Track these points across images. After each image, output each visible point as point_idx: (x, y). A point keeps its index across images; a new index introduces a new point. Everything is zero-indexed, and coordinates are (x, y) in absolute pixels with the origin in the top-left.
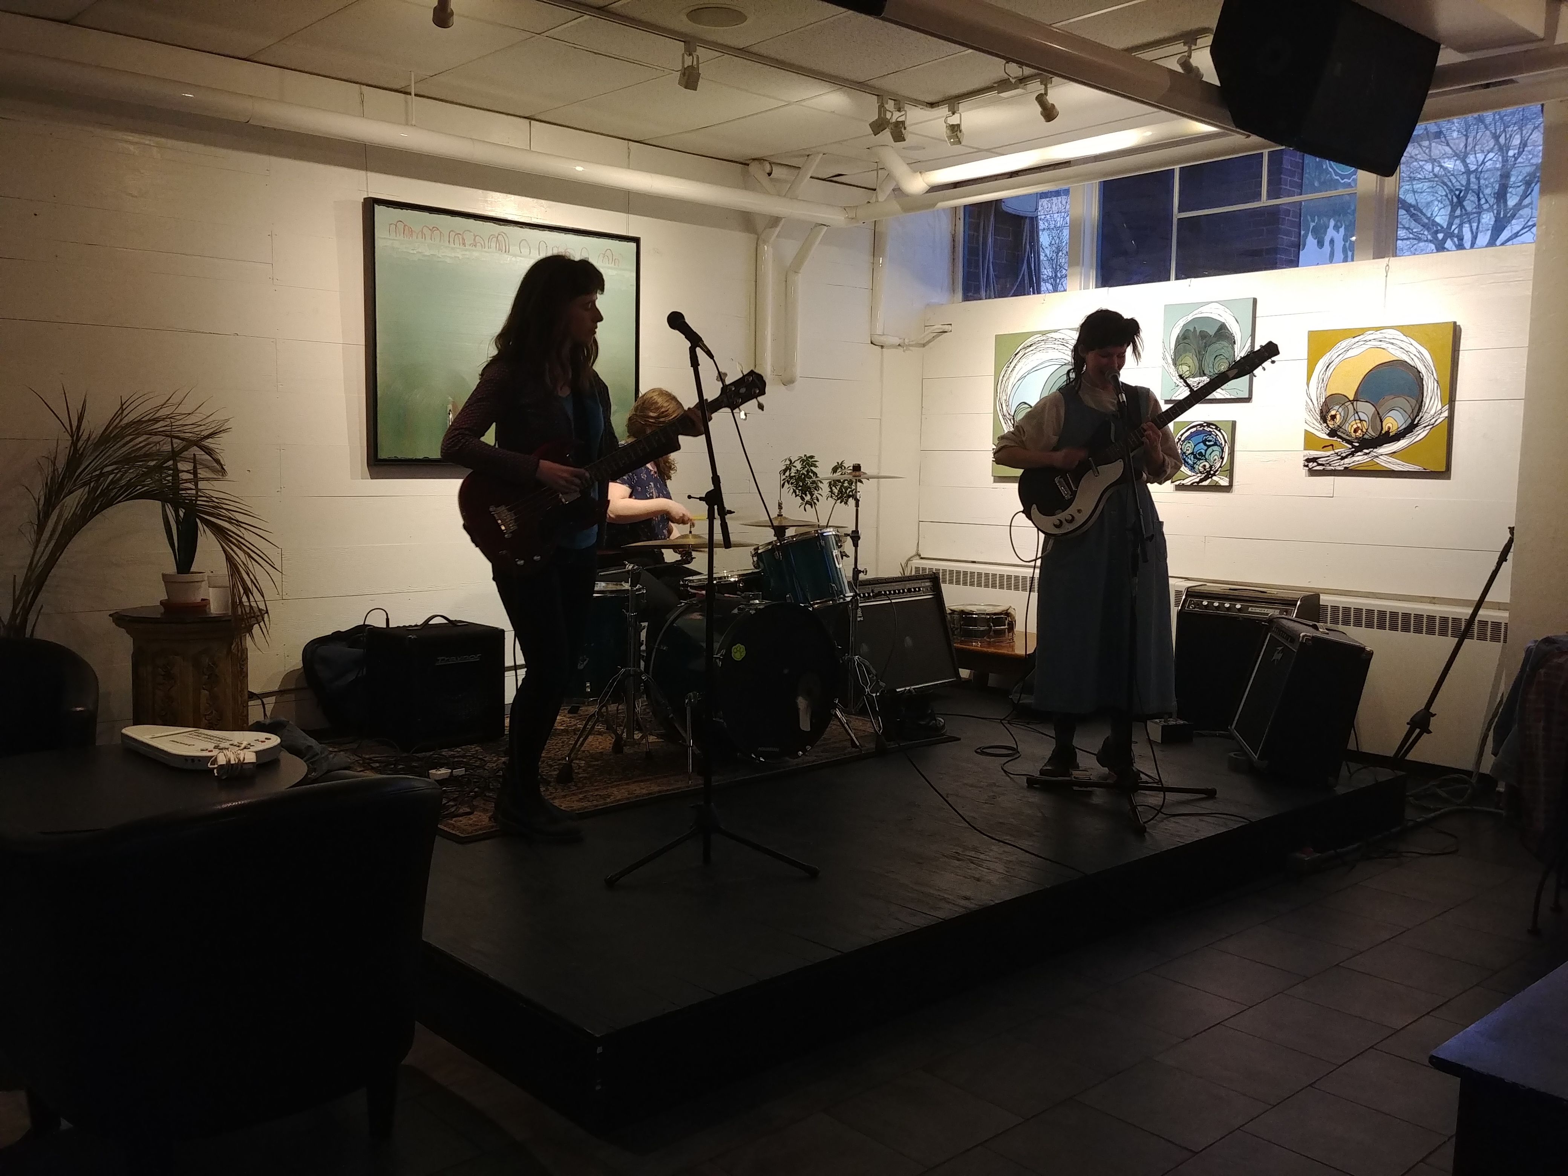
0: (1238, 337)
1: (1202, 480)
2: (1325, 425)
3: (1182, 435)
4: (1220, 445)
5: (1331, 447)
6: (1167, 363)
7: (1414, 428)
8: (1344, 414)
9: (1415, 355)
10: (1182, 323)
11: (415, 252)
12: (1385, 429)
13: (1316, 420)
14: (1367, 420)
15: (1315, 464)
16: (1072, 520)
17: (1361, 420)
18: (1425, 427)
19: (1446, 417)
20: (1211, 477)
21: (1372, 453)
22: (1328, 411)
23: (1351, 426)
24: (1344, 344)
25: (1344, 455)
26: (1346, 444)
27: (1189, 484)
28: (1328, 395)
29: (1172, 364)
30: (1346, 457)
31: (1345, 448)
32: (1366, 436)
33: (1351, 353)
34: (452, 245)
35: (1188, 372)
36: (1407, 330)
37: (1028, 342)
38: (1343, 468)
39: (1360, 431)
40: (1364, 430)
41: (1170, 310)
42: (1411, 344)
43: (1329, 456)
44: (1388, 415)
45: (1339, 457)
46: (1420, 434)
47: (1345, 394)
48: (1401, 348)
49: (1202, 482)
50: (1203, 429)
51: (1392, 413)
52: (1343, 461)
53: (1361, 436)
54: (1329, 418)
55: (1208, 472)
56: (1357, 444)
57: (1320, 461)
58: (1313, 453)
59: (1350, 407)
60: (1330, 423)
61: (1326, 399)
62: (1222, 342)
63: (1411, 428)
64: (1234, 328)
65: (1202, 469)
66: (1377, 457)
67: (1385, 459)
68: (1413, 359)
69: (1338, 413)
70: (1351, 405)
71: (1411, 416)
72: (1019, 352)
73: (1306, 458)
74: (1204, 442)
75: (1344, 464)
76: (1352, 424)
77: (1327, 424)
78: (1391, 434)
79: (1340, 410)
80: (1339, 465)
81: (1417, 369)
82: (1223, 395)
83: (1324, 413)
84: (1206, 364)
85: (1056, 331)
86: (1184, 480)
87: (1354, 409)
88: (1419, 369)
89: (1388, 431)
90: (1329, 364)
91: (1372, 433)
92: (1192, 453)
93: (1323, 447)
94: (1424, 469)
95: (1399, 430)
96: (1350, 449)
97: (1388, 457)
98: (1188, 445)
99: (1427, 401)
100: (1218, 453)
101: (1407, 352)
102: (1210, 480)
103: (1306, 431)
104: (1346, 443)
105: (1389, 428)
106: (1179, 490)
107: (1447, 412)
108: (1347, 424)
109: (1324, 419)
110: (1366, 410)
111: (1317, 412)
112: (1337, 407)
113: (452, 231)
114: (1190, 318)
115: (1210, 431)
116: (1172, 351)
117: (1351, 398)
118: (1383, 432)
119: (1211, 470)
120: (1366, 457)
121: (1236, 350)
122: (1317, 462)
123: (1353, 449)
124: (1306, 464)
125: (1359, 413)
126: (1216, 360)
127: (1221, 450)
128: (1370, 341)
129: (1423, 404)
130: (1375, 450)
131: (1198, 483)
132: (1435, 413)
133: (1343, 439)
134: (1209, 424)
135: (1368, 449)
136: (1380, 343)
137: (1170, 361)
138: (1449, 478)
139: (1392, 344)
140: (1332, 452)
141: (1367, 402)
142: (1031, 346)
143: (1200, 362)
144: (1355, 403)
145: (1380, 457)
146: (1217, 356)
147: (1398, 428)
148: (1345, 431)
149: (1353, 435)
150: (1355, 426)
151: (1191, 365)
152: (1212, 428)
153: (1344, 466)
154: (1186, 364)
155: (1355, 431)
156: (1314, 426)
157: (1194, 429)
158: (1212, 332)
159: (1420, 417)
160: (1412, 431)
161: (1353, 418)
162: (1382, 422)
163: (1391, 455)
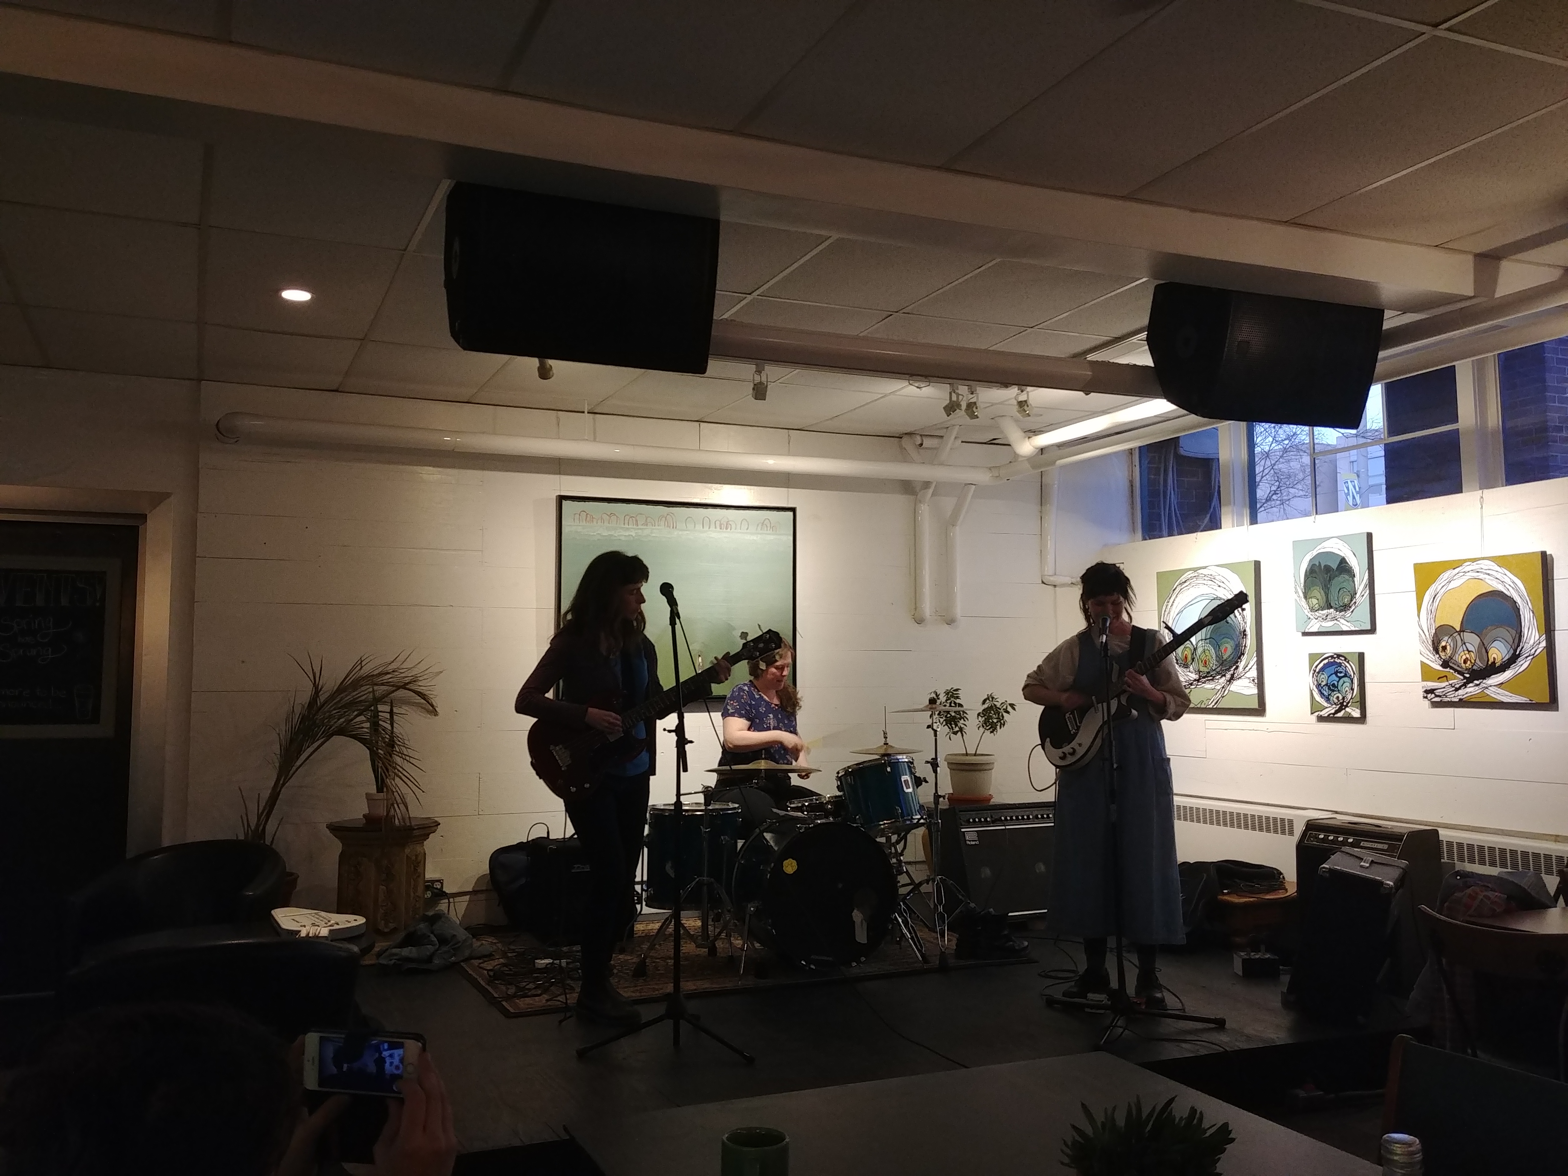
0: (1356, 570)
1: (1337, 712)
2: (1438, 656)
3: (1316, 667)
4: (1350, 677)
5: (1445, 678)
6: (1299, 597)
7: (1517, 659)
8: (1454, 645)
9: (1510, 585)
10: (1308, 557)
11: (595, 534)
12: (1491, 660)
13: (1430, 651)
14: (1474, 651)
15: (1433, 695)
16: (1073, 753)
17: (1469, 651)
18: (1527, 657)
19: (1545, 647)
20: (1345, 709)
21: (1482, 684)
22: (1439, 642)
23: (1460, 657)
24: (1446, 575)
25: (1457, 686)
26: (1458, 676)
27: (1326, 715)
28: (1437, 626)
29: (1303, 597)
30: (1459, 688)
31: (1458, 680)
32: (1475, 667)
33: (1453, 585)
34: (627, 526)
35: (1317, 605)
36: (1502, 561)
37: (1183, 579)
38: (1458, 700)
39: (1469, 662)
40: (1473, 661)
41: (1299, 546)
42: (1506, 575)
43: (1444, 688)
44: (1492, 645)
45: (1454, 689)
46: (1523, 665)
47: (1451, 625)
48: (1497, 578)
49: (1337, 713)
50: (1334, 661)
51: (1496, 644)
52: (1457, 693)
53: (1470, 667)
54: (1440, 649)
55: (1342, 704)
56: (1468, 676)
57: (1437, 692)
58: (1431, 685)
59: (1458, 638)
60: (1442, 654)
61: (1436, 630)
62: (1344, 576)
63: (1513, 659)
64: (1353, 562)
65: (1336, 701)
66: (1487, 688)
67: (1494, 690)
68: (1508, 589)
69: (1448, 644)
70: (1458, 636)
71: (1513, 647)
72: (1176, 588)
73: (1424, 689)
74: (1336, 673)
75: (1458, 696)
76: (1461, 655)
77: (1440, 655)
78: (1497, 665)
79: (1450, 640)
80: (1454, 697)
81: (1513, 599)
82: (1349, 627)
83: (1436, 644)
84: (1332, 597)
85: (1205, 568)
86: (1321, 711)
87: (1462, 640)
88: (1515, 599)
89: (1494, 662)
90: (1435, 596)
91: (1480, 664)
92: (1326, 685)
93: (1438, 679)
94: (1530, 700)
95: (1504, 660)
96: (1462, 680)
97: (1497, 688)
98: (1323, 676)
99: (1525, 631)
100: (1348, 684)
101: (1502, 582)
102: (1343, 711)
103: (1422, 663)
104: (1458, 673)
105: (1494, 658)
106: (1321, 722)
107: (1545, 642)
108: (1457, 655)
109: (1436, 650)
110: (1472, 641)
111: (1430, 643)
112: (1446, 638)
113: (628, 515)
114: (1315, 553)
115: (1340, 663)
116: (1302, 585)
117: (1458, 629)
118: (1490, 663)
119: (1343, 702)
120: (1477, 688)
121: (1356, 583)
122: (1434, 693)
123: (1465, 681)
124: (1425, 695)
125: (1467, 644)
126: (1340, 593)
127: (1350, 681)
128: (1469, 572)
129: (1522, 634)
130: (1484, 681)
131: (1334, 714)
132: (1534, 643)
133: (1456, 670)
134: (1339, 656)
135: (1478, 680)
136: (1478, 574)
137: (1302, 595)
138: (1556, 709)
139: (1489, 574)
140: (1447, 683)
141: (1472, 632)
142: (1185, 582)
143: (1327, 595)
144: (1462, 633)
145: (1489, 688)
146: (1340, 589)
147: (1502, 659)
148: (1455, 662)
149: (1463, 665)
150: (1464, 657)
151: (1319, 597)
152: (1342, 660)
153: (1459, 697)
154: (1315, 597)
155: (1465, 662)
156: (1428, 657)
157: (1326, 661)
158: (1334, 566)
159: (1520, 647)
160: (1515, 662)
161: (1461, 649)
162: (1487, 653)
163: (1499, 686)
